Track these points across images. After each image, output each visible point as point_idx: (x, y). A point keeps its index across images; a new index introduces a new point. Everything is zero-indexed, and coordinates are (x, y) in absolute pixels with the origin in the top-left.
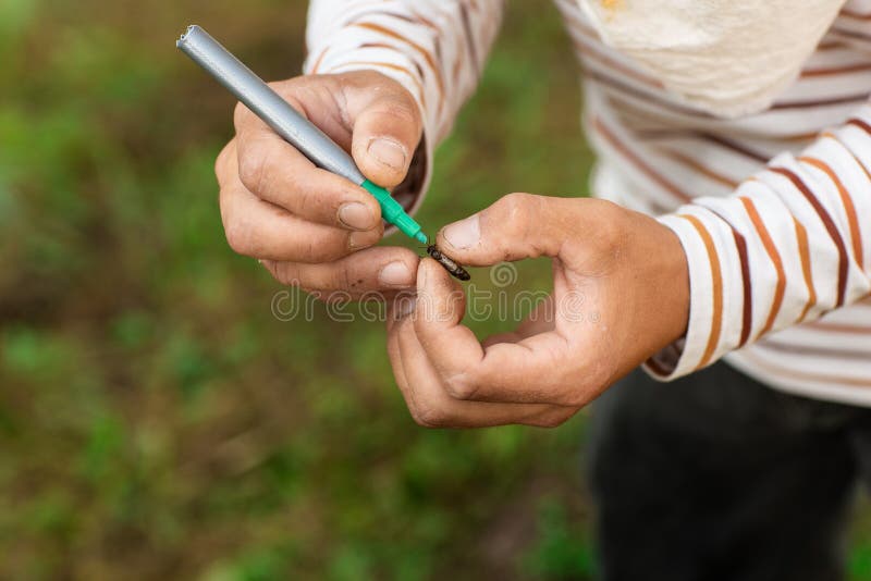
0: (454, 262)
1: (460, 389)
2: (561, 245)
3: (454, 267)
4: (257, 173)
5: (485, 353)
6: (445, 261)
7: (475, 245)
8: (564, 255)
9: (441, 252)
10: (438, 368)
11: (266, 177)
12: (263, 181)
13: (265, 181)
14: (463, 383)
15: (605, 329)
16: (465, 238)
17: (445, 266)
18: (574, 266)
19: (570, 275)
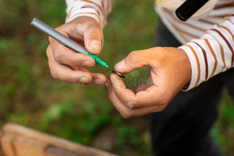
0: (120, 73)
1: (131, 106)
2: (148, 62)
3: (121, 75)
4: (59, 58)
5: (136, 95)
6: (118, 73)
7: (125, 68)
8: (150, 65)
9: (116, 71)
10: (124, 102)
11: (61, 58)
12: (61, 60)
13: (62, 59)
14: (132, 104)
15: (167, 81)
16: (122, 66)
17: (118, 75)
18: (154, 67)
19: (154, 70)
